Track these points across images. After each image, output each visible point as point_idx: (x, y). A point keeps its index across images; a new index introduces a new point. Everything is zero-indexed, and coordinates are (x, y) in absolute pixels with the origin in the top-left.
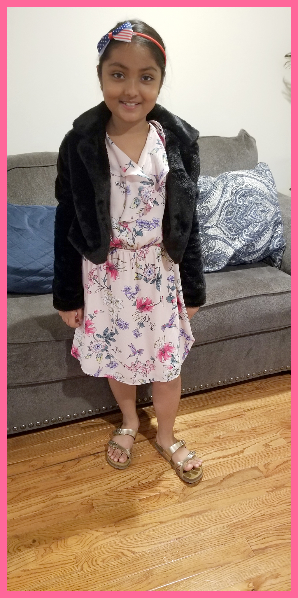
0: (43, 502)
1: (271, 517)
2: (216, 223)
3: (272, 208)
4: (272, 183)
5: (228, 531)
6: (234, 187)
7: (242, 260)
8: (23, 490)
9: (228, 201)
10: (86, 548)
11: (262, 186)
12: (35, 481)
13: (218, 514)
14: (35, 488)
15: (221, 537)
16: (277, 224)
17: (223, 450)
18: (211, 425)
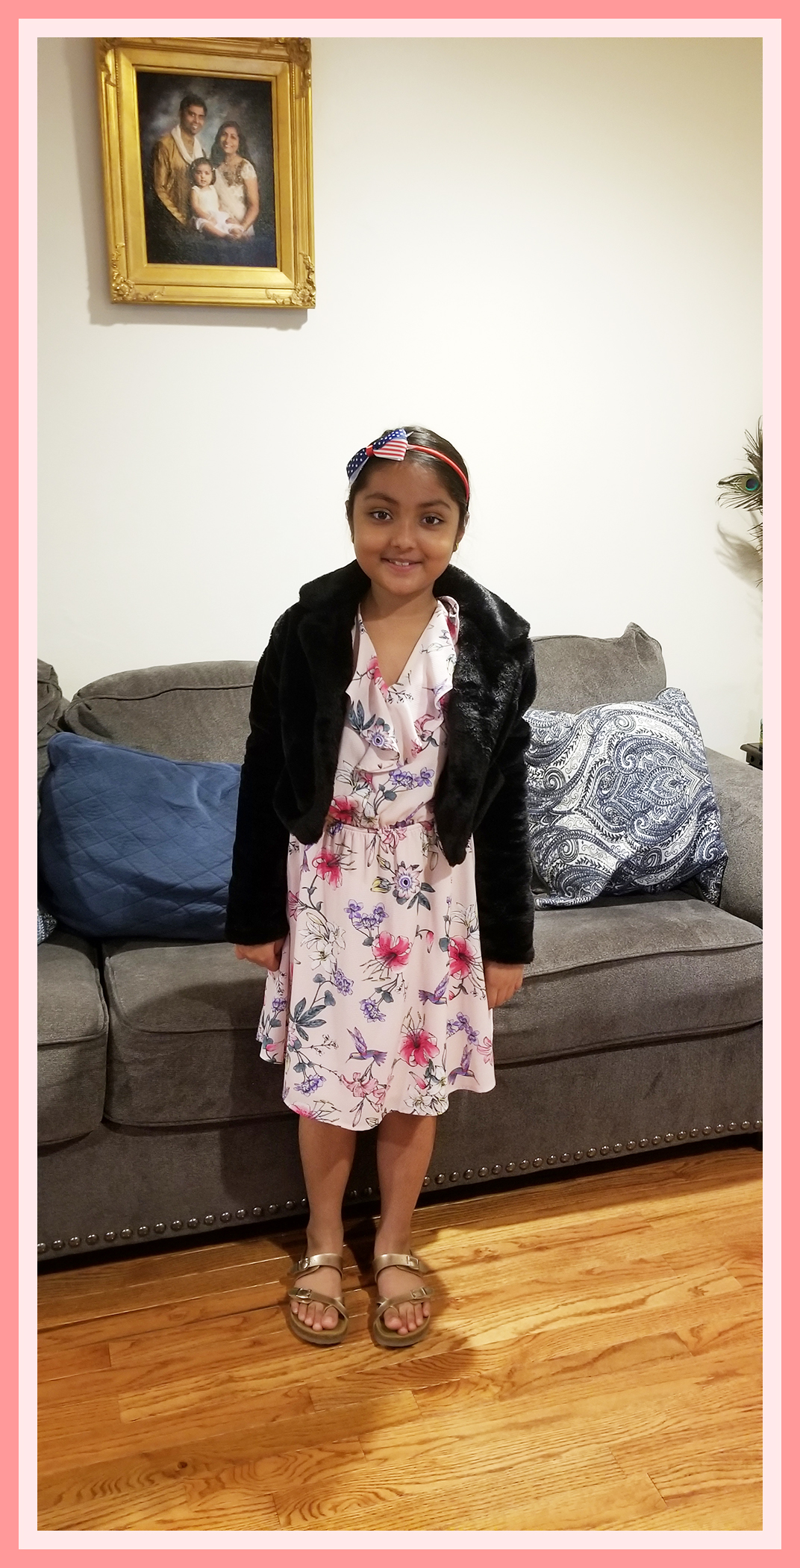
0: (201, 1388)
1: (705, 1433)
2: (578, 804)
3: (695, 778)
4: (694, 729)
5: (610, 1458)
6: (614, 733)
7: (635, 883)
8: (157, 1363)
9: (601, 761)
10: (298, 1482)
11: (673, 733)
12: (182, 1346)
13: (586, 1424)
14: (182, 1360)
15: (595, 1470)
16: (706, 811)
17: (600, 1297)
18: (573, 1246)
